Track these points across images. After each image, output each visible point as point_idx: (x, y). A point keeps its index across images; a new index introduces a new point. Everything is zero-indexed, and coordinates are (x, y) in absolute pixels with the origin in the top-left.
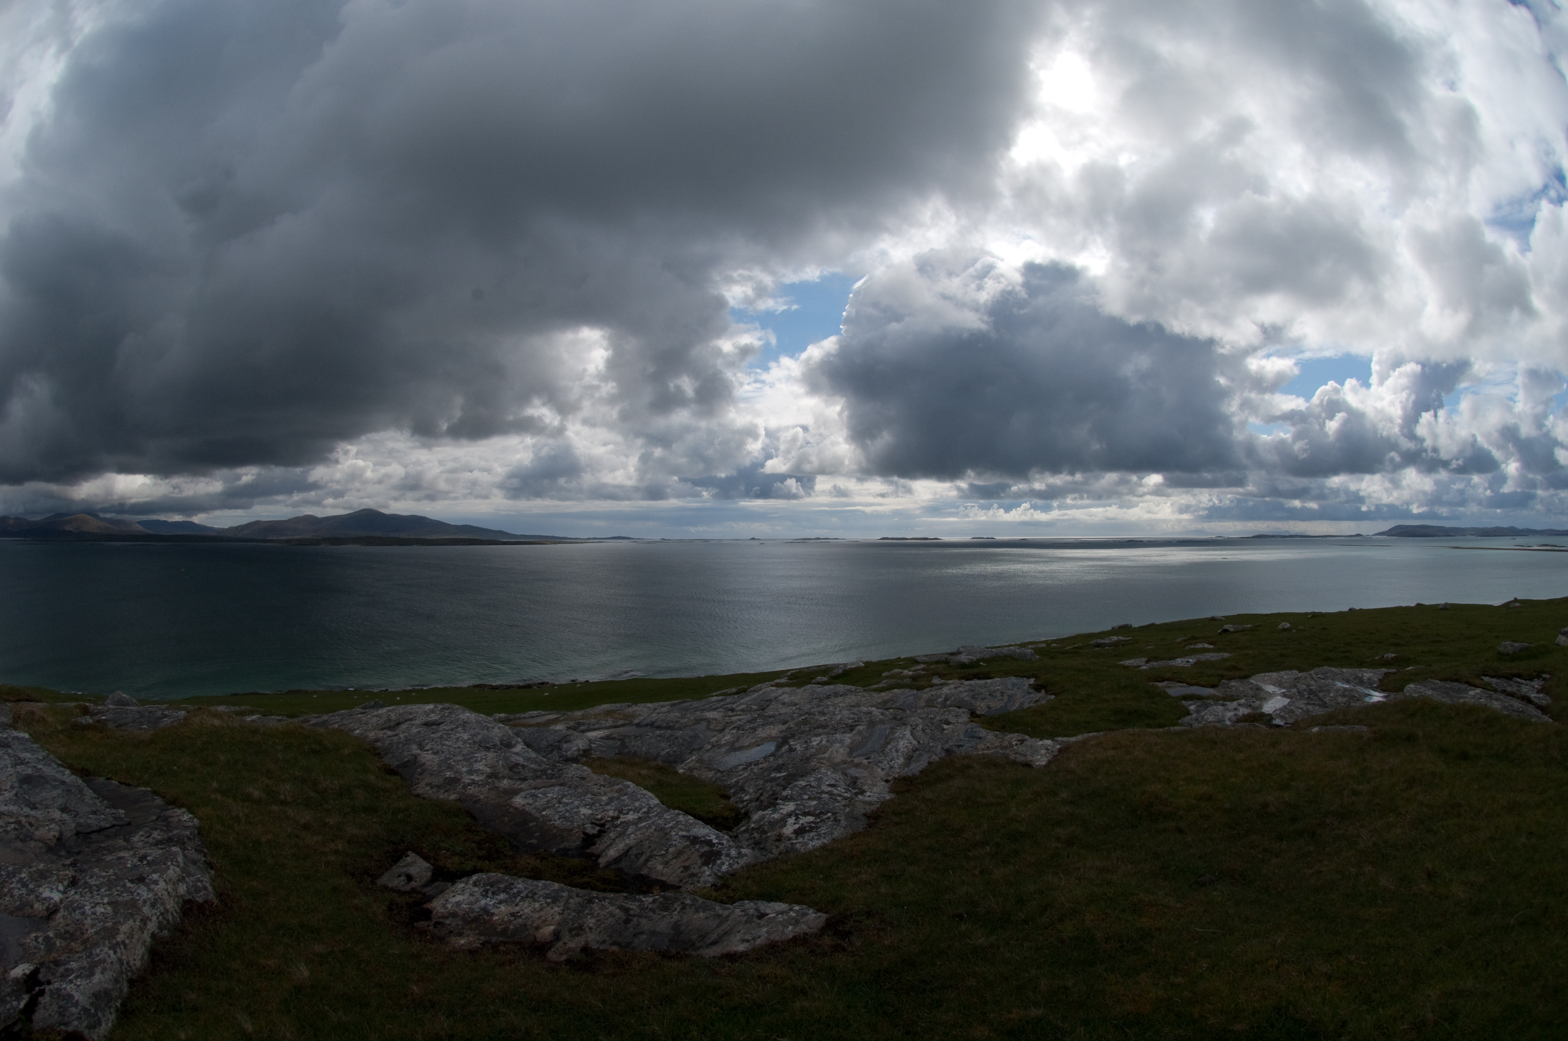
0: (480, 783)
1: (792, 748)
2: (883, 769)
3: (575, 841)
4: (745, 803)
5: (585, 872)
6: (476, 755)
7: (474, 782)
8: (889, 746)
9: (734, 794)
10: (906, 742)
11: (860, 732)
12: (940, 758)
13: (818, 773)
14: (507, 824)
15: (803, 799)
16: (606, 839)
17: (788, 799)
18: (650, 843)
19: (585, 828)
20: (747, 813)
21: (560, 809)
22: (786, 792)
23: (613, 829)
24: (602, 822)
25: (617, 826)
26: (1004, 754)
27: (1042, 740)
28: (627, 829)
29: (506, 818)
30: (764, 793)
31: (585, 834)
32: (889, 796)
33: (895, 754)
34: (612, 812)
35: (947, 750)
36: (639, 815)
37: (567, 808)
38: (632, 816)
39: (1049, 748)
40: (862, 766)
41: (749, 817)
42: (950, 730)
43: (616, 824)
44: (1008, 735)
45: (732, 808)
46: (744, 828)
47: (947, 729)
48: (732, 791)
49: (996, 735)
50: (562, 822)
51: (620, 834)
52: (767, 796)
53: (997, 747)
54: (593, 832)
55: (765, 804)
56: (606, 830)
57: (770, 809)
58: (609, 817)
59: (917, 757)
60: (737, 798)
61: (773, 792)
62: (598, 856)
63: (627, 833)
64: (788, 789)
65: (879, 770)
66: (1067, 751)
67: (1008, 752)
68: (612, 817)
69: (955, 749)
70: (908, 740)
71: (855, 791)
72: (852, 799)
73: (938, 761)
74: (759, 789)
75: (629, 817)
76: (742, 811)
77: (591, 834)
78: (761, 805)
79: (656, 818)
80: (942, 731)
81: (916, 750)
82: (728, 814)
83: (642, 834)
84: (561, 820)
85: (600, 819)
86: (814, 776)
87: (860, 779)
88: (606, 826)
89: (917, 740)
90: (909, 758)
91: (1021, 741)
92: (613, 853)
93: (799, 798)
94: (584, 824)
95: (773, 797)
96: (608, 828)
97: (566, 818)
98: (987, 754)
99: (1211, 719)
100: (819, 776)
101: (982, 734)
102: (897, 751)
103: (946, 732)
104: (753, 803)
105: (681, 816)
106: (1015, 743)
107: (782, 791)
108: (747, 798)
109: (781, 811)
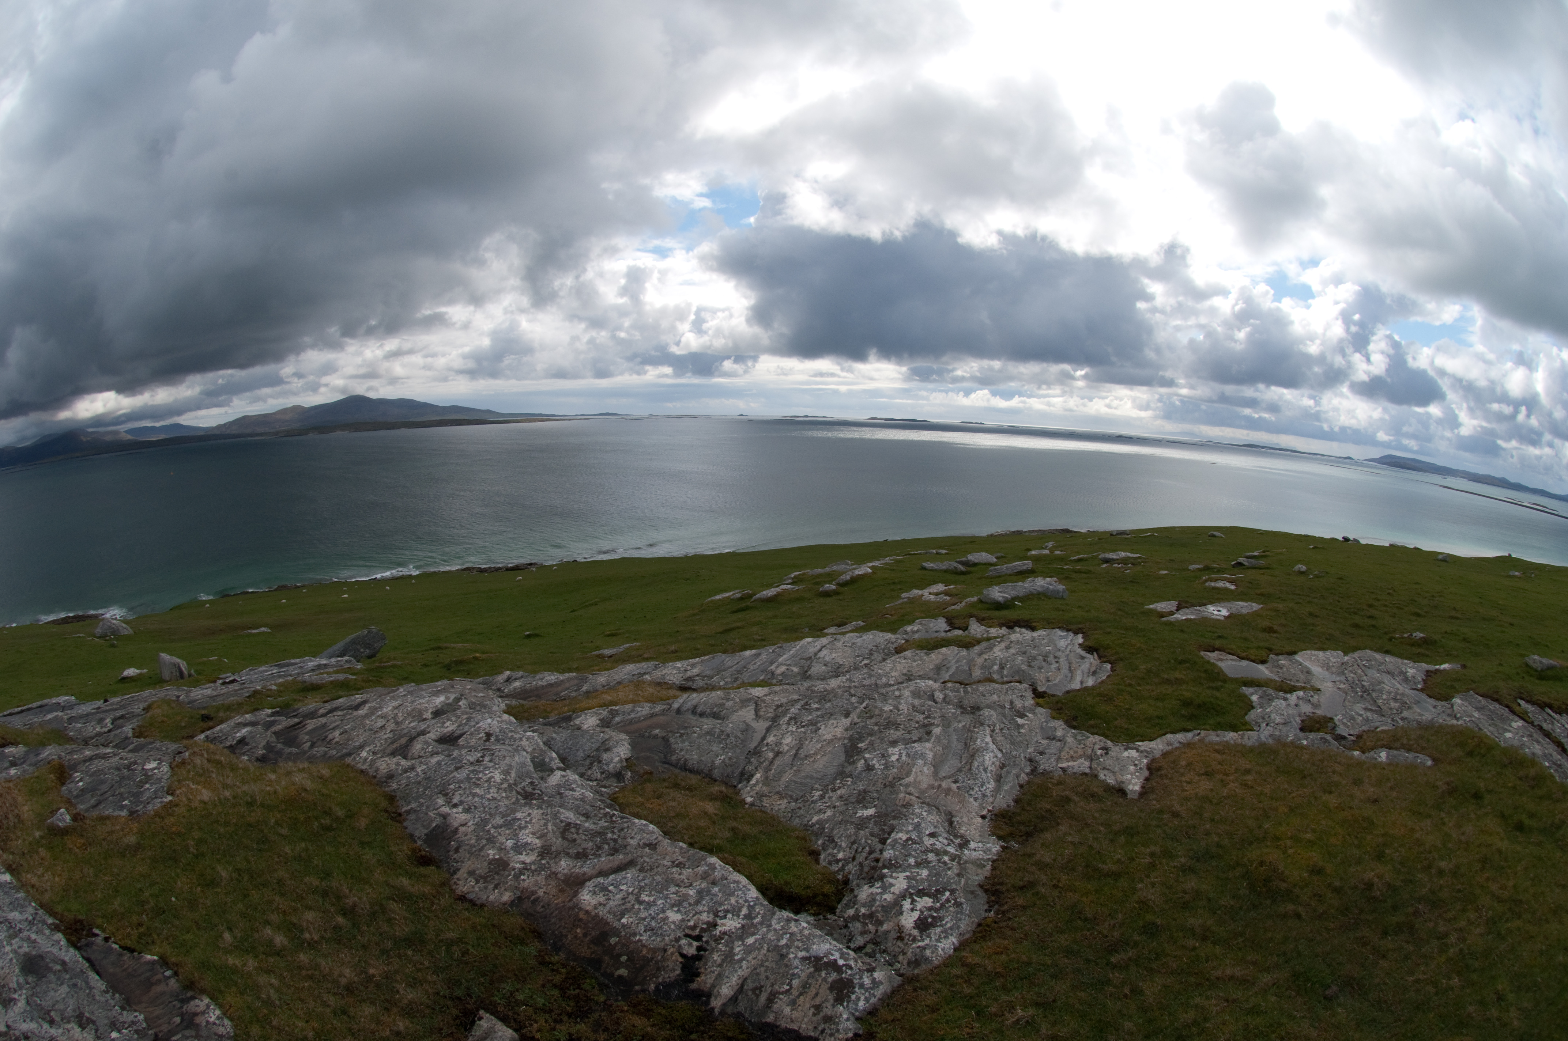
0: (533, 867)
1: (869, 765)
2: (976, 799)
3: (673, 970)
4: (840, 864)
5: (702, 1028)
6: (519, 815)
7: (526, 868)
8: (976, 764)
11: (938, 738)
12: (1027, 774)
13: (913, 814)
14: (582, 941)
15: (910, 865)
16: (710, 964)
17: (893, 865)
18: (766, 971)
19: (680, 946)
20: (846, 882)
21: (642, 915)
22: (888, 854)
23: (713, 944)
24: (697, 932)
25: (718, 940)
26: (1090, 768)
27: (1126, 749)
28: (732, 948)
29: (578, 931)
30: (860, 850)
31: (683, 955)
32: (995, 847)
33: (984, 775)
34: (705, 914)
35: (1031, 760)
36: (740, 921)
37: (650, 912)
38: (731, 922)
39: (1137, 762)
40: (951, 793)
41: (852, 890)
42: (1026, 726)
43: (715, 935)
44: (1088, 738)
45: (830, 879)
46: (851, 912)
47: (1022, 726)
48: (820, 842)
49: (1075, 736)
50: (650, 937)
51: (726, 957)
52: (864, 854)
53: (1080, 757)
54: (691, 951)
55: (866, 869)
56: (705, 945)
57: (878, 884)
58: (703, 924)
59: (1006, 777)
60: (829, 854)
61: (870, 847)
62: (709, 995)
63: (736, 958)
64: (889, 847)
65: (972, 800)
66: (1159, 773)
67: (1094, 765)
68: (708, 923)
69: (1038, 757)
70: (993, 751)
71: (958, 841)
72: (960, 858)
73: (1028, 782)
74: (853, 843)
75: (728, 924)
76: (840, 877)
77: (690, 955)
78: (861, 870)
79: (765, 929)
80: (1018, 729)
81: (1003, 766)
82: (828, 889)
83: (754, 959)
84: (648, 933)
85: (693, 928)
86: (910, 821)
87: (956, 817)
88: (704, 939)
89: (1001, 750)
90: (999, 779)
91: (1106, 749)
92: (726, 991)
93: (906, 864)
94: (677, 940)
95: (872, 856)
96: (707, 942)
97: (653, 930)
98: (1073, 767)
99: (1278, 720)
100: (916, 820)
101: (1059, 733)
102: (985, 770)
103: (1022, 731)
104: (850, 866)
105: (793, 924)
106: (1099, 752)
107: (880, 846)
108: (840, 856)
109: (892, 890)
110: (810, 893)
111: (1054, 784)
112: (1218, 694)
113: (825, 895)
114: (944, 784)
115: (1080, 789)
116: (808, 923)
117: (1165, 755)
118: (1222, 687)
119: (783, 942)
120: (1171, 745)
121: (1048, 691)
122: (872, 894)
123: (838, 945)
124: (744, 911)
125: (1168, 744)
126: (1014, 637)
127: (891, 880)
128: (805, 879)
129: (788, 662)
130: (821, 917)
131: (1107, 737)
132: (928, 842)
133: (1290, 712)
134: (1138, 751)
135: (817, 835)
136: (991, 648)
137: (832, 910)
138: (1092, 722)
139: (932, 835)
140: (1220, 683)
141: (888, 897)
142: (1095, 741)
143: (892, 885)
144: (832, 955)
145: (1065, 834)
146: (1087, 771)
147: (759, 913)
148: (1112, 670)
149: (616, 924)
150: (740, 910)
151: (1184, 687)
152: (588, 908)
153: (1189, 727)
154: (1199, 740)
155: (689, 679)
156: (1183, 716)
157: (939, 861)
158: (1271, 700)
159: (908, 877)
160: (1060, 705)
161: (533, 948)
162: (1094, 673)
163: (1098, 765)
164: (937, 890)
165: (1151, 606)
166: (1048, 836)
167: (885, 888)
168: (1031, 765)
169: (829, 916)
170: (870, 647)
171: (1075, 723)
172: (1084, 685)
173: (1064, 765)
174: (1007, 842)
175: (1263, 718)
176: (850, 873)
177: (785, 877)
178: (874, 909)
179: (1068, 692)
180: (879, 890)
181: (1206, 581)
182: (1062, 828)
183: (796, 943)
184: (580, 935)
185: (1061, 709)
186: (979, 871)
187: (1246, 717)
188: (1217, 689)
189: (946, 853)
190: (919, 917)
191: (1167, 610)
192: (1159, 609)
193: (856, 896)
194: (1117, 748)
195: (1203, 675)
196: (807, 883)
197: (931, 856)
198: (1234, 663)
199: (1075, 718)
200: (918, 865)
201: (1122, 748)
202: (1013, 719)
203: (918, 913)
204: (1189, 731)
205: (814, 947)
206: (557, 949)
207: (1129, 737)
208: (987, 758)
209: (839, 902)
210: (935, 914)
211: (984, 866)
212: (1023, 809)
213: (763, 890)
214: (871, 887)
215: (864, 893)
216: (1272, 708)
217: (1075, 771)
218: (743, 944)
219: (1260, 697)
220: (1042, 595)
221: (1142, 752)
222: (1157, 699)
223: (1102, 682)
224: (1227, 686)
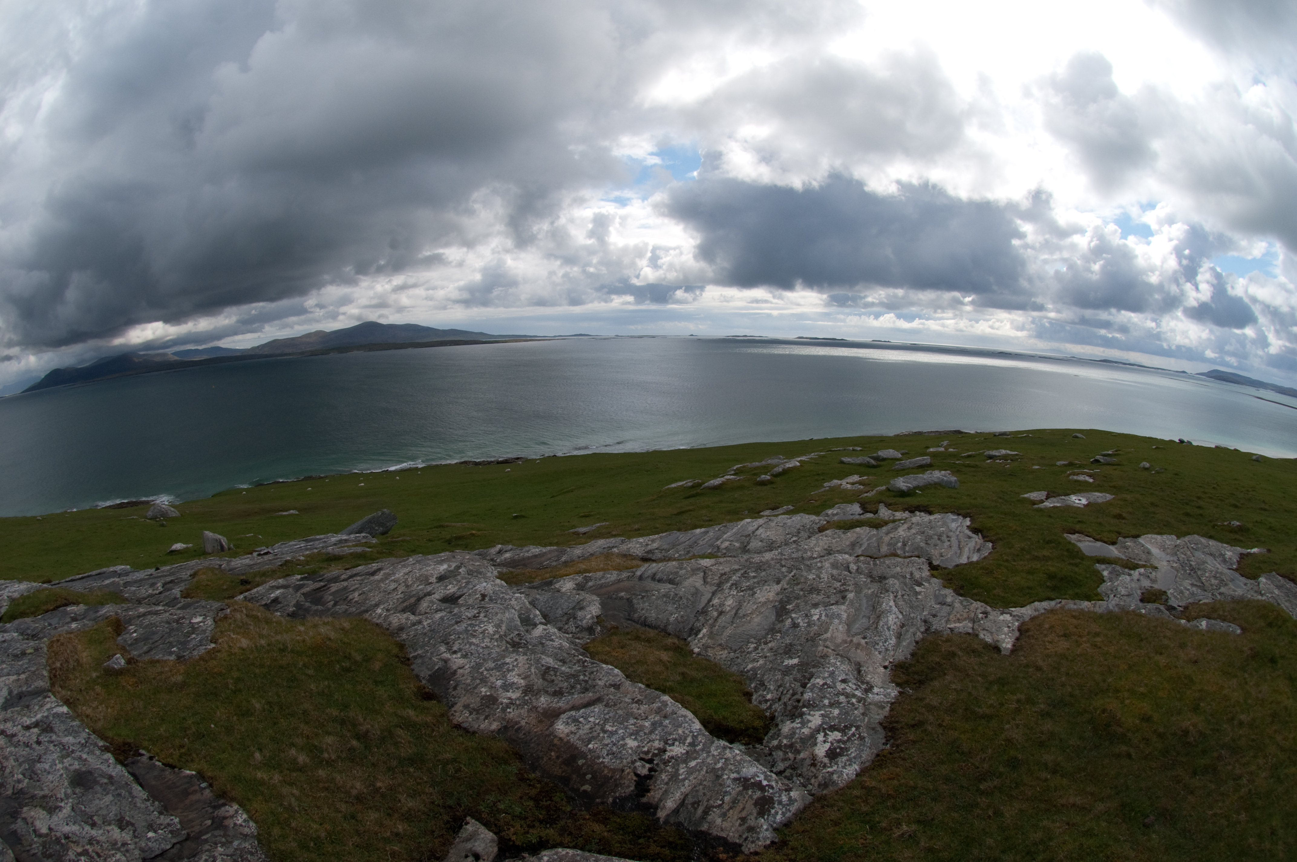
0: (518, 702)
1: (795, 623)
2: (880, 653)
3: (628, 787)
4: (769, 703)
5: (649, 834)
6: (508, 660)
7: (512, 703)
8: (881, 623)
9: (756, 689)
10: (894, 616)
11: (852, 602)
12: (922, 633)
13: (829, 664)
14: (555, 762)
15: (824, 705)
16: (658, 782)
17: (811, 705)
18: (704, 789)
19: (635, 767)
20: (773, 718)
21: (606, 742)
22: (808, 696)
23: (662, 766)
24: (650, 756)
25: (666, 763)
26: (973, 628)
27: (1002, 614)
28: (678, 770)
29: (553, 754)
30: (785, 692)
31: (637, 775)
32: (893, 692)
33: (887, 633)
34: (657, 742)
35: (925, 621)
36: (685, 747)
37: (612, 739)
38: (678, 748)
39: (1010, 625)
40: (861, 648)
41: (777, 725)
42: (923, 593)
43: (664, 759)
44: (972, 603)
45: (760, 715)
46: (775, 743)
47: (920, 593)
48: (753, 685)
49: (961, 602)
50: (611, 760)
51: (672, 777)
52: (788, 696)
53: (965, 619)
54: (644, 771)
55: (789, 708)
56: (656, 767)
57: (798, 720)
58: (655, 750)
59: (905, 634)
60: (760, 696)
61: (793, 690)
62: (656, 808)
63: (680, 777)
64: (808, 690)
65: (877, 653)
66: (1028, 634)
67: (976, 627)
68: (659, 749)
69: (931, 619)
70: (895, 613)
71: (864, 686)
72: (865, 700)
73: (923, 639)
74: (779, 687)
75: (676, 750)
76: (768, 714)
77: (643, 775)
78: (785, 709)
79: (705, 755)
80: (916, 595)
81: (903, 626)
82: (758, 723)
83: (695, 778)
84: (610, 756)
85: (647, 753)
86: (827, 669)
87: (863, 666)
88: (655, 762)
89: (901, 613)
90: (899, 636)
91: (986, 613)
92: (670, 804)
93: (821, 704)
94: (633, 762)
95: (795, 697)
96: (657, 764)
97: (614, 754)
98: (959, 628)
99: (1123, 592)
100: (831, 669)
101: (949, 600)
102: (889, 629)
103: (920, 597)
104: (777, 705)
105: (728, 751)
106: (980, 616)
107: (801, 689)
108: (769, 697)
109: (809, 725)
110: (743, 726)
111: (943, 642)
112: (1077, 569)
113: (755, 729)
114: (855, 640)
115: (964, 646)
116: (740, 751)
117: (1033, 619)
118: (1080, 563)
119: (719, 765)
120: (1038, 611)
121: (941, 565)
122: (793, 728)
123: (763, 769)
124: (689, 740)
125: (1035, 610)
126: (915, 519)
127: (809, 717)
128: (739, 715)
129: (731, 539)
130: (751, 746)
131: (987, 603)
132: (840, 686)
133: (1133, 586)
134: (1011, 615)
135: (751, 680)
136: (896, 529)
137: (760, 741)
138: (975, 591)
139: (844, 681)
140: (1078, 561)
141: (806, 731)
142: (977, 606)
143: (809, 721)
144: (758, 777)
145: (950, 683)
146: (970, 631)
147: (701, 742)
148: (993, 548)
149: (584, 749)
150: (685, 739)
151: (1050, 563)
152: (561, 736)
153: (1053, 597)
154: (1061, 608)
155: (648, 552)
156: (1048, 587)
157: (848, 702)
158: (1118, 575)
159: (822, 715)
160: (950, 576)
161: (514, 767)
162: (979, 550)
163: (979, 626)
164: (845, 726)
165: (1026, 496)
166: (936, 683)
167: (804, 724)
168: (925, 625)
169: (757, 746)
170: (798, 527)
171: (962, 592)
172: (970, 560)
173: (952, 626)
174: (903, 689)
175: (1112, 591)
176: (776, 711)
177: (724, 713)
178: (794, 740)
179: (957, 566)
180: (799, 725)
181: (1070, 475)
182: (948, 678)
183: (730, 767)
184: (554, 757)
185: (951, 579)
186: (880, 711)
187: (1098, 589)
188: (1076, 565)
189: (854, 696)
190: (830, 748)
191: (1038, 499)
192: (1032, 498)
193: (780, 730)
194: (995, 613)
195: (1065, 553)
196: (740, 718)
197: (842, 698)
198: (1090, 544)
199: (962, 587)
200: (831, 705)
201: (999, 613)
202: (912, 587)
203: (829, 744)
204: (1052, 599)
205: (744, 770)
206: (534, 768)
207: (1004, 604)
208: (890, 619)
209: (766, 734)
210: (843, 746)
211: (884, 707)
212: (918, 662)
213: (705, 723)
214: (792, 722)
215: (787, 727)
216: (1119, 582)
217: (960, 630)
218: (686, 767)
219: (1110, 573)
220: (938, 485)
221: (1014, 616)
222: (1029, 572)
223: (985, 558)
224: (1084, 562)
